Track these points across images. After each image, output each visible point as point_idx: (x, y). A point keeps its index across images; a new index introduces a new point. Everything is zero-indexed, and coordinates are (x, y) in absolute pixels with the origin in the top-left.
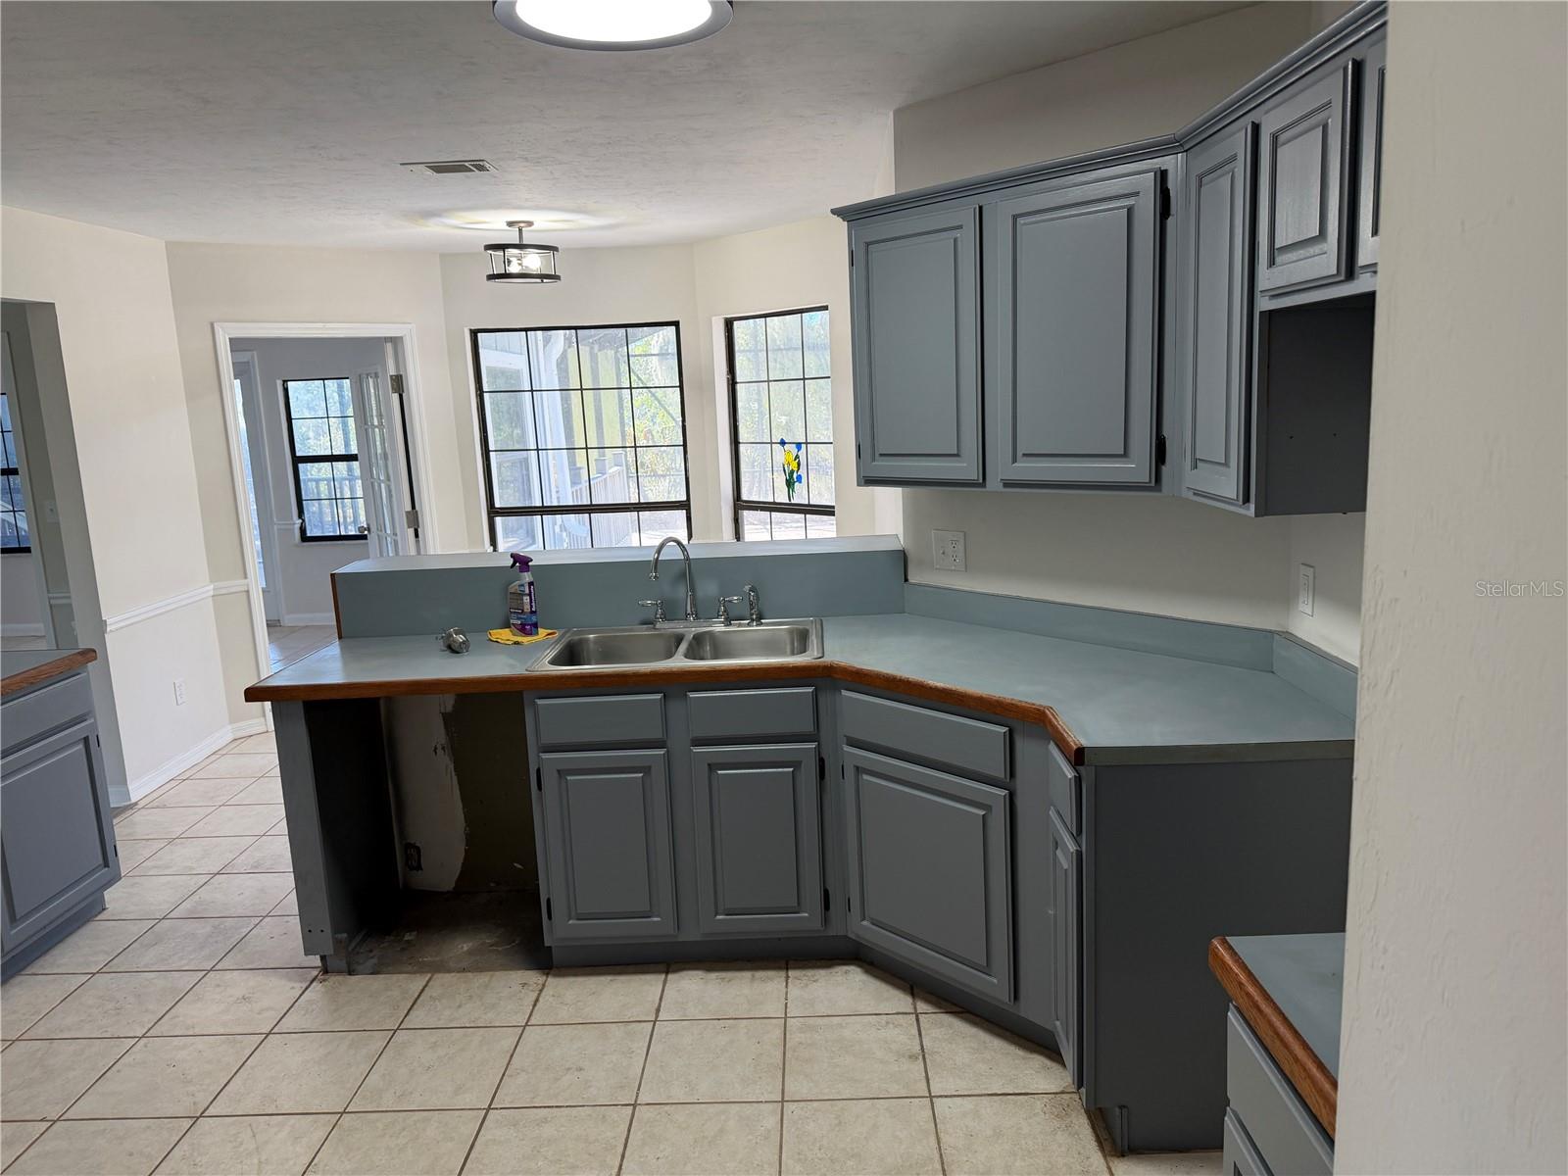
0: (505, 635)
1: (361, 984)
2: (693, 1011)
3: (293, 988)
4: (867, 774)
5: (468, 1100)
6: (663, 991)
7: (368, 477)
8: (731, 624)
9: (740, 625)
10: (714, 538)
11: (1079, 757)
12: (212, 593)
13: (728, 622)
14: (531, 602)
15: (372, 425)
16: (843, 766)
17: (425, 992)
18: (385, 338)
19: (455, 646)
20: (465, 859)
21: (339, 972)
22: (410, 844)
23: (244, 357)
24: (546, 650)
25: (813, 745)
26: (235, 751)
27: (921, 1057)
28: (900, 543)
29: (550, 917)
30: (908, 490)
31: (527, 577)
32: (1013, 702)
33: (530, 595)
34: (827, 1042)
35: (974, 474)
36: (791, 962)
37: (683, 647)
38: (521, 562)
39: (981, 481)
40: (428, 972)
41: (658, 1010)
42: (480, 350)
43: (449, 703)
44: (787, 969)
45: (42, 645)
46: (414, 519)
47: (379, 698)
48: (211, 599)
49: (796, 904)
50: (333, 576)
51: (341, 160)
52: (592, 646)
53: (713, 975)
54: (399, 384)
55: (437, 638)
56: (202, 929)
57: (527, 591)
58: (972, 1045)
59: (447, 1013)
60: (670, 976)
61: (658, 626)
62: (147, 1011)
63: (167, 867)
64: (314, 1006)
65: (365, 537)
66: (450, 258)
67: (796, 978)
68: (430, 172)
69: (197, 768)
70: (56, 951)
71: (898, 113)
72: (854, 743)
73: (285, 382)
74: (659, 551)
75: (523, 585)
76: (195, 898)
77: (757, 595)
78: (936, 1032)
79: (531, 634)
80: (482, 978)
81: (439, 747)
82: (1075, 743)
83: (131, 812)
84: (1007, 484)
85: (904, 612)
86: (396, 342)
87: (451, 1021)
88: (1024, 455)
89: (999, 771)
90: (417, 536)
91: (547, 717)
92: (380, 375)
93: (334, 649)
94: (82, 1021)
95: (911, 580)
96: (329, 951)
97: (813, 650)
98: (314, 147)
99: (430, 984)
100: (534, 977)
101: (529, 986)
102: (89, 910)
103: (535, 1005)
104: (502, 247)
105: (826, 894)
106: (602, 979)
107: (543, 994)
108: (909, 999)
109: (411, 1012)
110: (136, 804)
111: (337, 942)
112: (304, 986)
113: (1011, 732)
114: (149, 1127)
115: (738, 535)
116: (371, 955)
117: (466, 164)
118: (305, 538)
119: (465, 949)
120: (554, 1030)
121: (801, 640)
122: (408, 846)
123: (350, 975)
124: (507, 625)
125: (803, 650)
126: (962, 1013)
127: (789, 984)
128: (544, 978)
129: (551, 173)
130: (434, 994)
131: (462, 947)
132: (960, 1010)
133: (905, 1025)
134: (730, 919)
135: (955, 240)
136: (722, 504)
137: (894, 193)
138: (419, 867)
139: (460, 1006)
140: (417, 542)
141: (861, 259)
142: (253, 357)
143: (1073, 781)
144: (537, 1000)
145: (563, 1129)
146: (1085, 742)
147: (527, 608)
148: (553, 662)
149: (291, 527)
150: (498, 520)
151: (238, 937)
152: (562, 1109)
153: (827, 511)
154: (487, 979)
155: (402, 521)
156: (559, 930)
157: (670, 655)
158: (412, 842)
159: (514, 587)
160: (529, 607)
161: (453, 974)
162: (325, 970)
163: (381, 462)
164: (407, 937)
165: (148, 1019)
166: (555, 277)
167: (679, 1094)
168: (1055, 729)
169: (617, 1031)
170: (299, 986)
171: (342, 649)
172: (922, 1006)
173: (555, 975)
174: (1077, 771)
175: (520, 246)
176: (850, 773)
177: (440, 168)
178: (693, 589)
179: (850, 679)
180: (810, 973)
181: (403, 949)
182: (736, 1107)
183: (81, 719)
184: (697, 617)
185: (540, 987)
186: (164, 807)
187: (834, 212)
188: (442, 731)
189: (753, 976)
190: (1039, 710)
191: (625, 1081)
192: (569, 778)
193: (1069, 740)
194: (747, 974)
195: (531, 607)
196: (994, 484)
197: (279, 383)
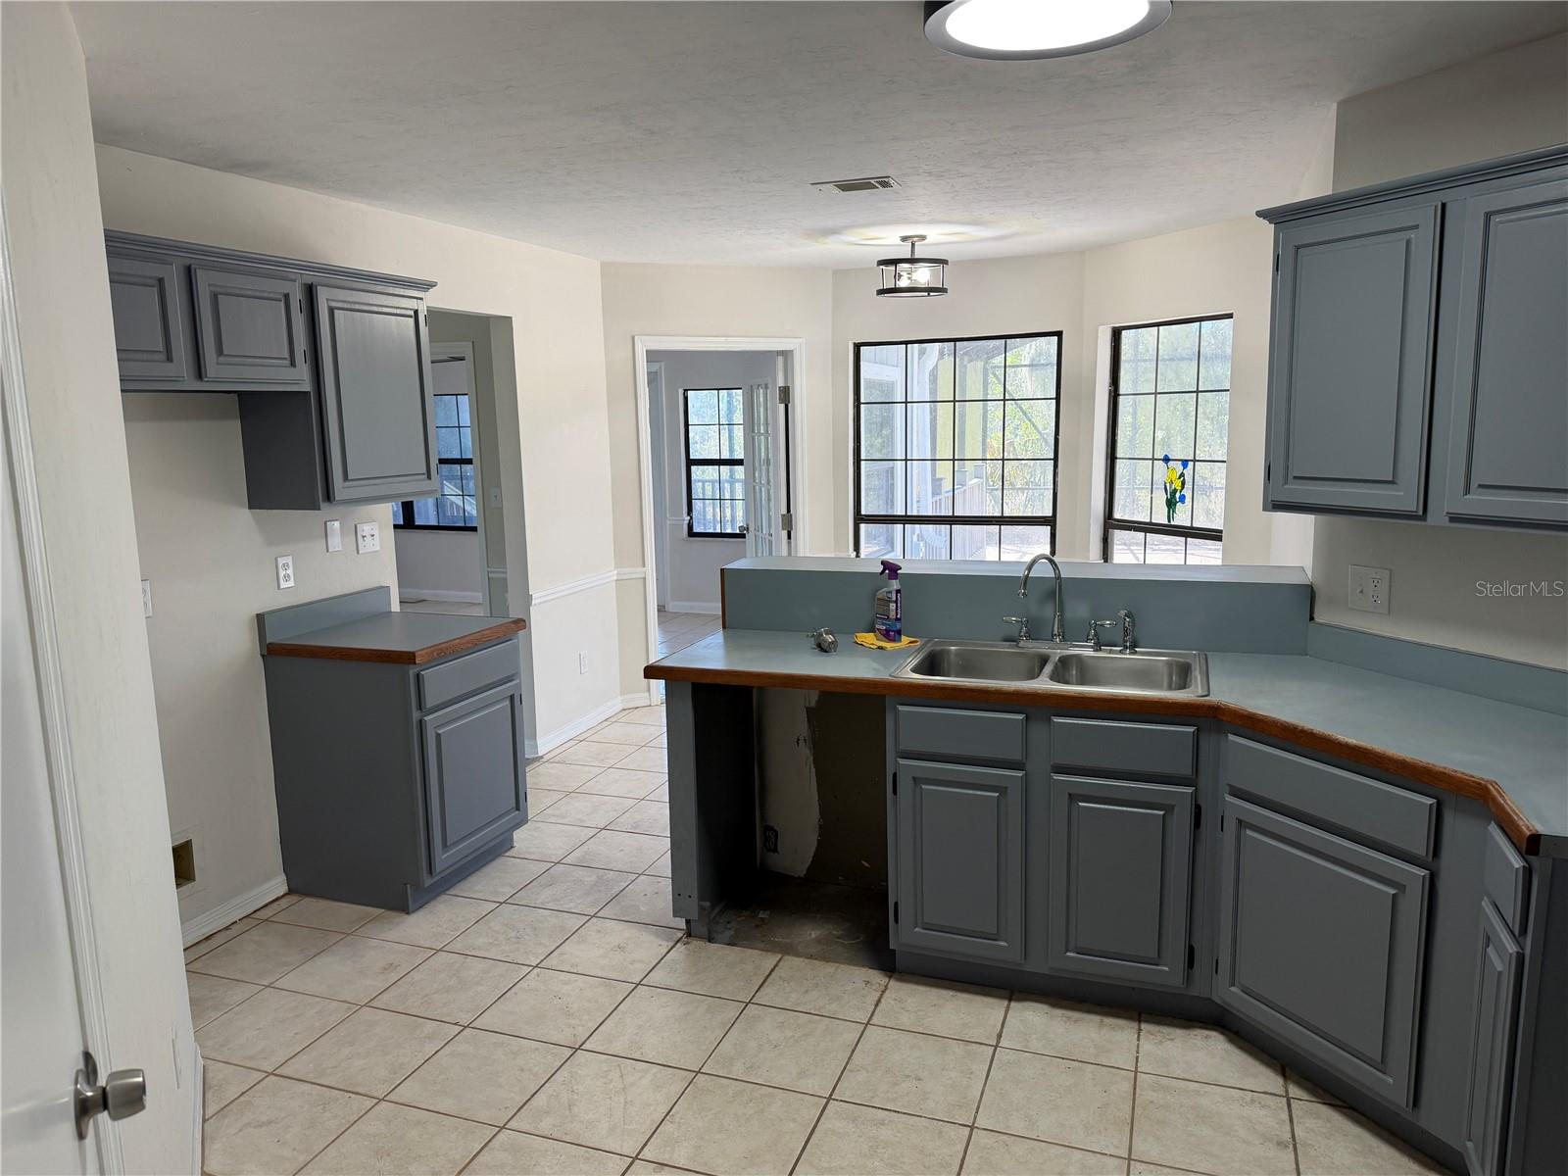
0: (869, 639)
1: (720, 953)
2: (1035, 1045)
3: (660, 945)
4: (1250, 829)
5: (810, 1086)
6: (1005, 1017)
7: (750, 483)
8: (1101, 650)
9: (1111, 652)
10: (1081, 558)
11: (1532, 845)
12: (615, 578)
13: (1098, 647)
14: (897, 609)
15: (759, 432)
16: (1222, 817)
17: (776, 971)
18: (778, 352)
19: (825, 645)
20: (817, 849)
21: (700, 937)
22: (769, 826)
23: (655, 367)
24: (909, 657)
25: (1190, 790)
26: (623, 720)
27: (1291, 1146)
28: (1309, 576)
29: (896, 921)
30: (1322, 518)
31: (895, 585)
32: (1446, 771)
33: (896, 602)
34: (1181, 1106)
35: (1411, 504)
36: (1143, 1015)
37: (1048, 669)
38: (891, 569)
39: (1421, 513)
40: (778, 952)
41: (999, 1036)
42: (862, 363)
43: (813, 698)
44: (1140, 1021)
45: (479, 612)
46: (788, 523)
47: (753, 687)
48: (614, 583)
49: (1156, 956)
50: (722, 570)
51: (761, 182)
52: (952, 657)
53: (1059, 1012)
54: (785, 395)
55: (808, 636)
56: (590, 878)
57: (894, 599)
58: (1356, 1146)
59: (794, 995)
60: (1013, 1004)
61: (1021, 644)
62: (541, 944)
63: (564, 818)
64: (678, 966)
65: (742, 536)
66: (842, 274)
67: (1149, 1032)
68: (837, 191)
69: (591, 732)
70: (473, 878)
71: (1341, 104)
72: (1236, 793)
73: (686, 391)
74: (1030, 568)
75: (890, 592)
76: (584, 848)
77: (1133, 622)
78: (1310, 1123)
79: (894, 641)
80: (829, 968)
81: (801, 738)
82: (1528, 828)
83: (538, 764)
84: (1455, 518)
85: (1307, 655)
86: (786, 355)
87: (798, 1004)
88: (1480, 486)
89: (1420, 847)
90: (789, 537)
91: (906, 724)
92: (770, 386)
93: (717, 638)
94: (490, 943)
95: (1318, 618)
96: (694, 916)
97: (1196, 687)
98: (737, 171)
99: (781, 964)
100: (877, 978)
101: (872, 984)
102: (499, 847)
103: (877, 1005)
104: (895, 262)
105: (1191, 952)
106: (944, 992)
107: (886, 995)
108: (1280, 1081)
109: (762, 989)
110: (542, 757)
111: (702, 909)
112: (671, 944)
113: (1439, 804)
114: (537, 1049)
115: (1106, 555)
116: (729, 926)
117: (872, 181)
118: (691, 534)
119: (813, 936)
120: (895, 1034)
121: (1182, 675)
122: (768, 828)
123: (710, 941)
124: (872, 629)
125: (1183, 686)
126: (1345, 1107)
127: (1141, 1037)
128: (887, 979)
129: (953, 186)
130: (783, 975)
131: (811, 934)
132: (1340, 1103)
133: (1274, 1107)
134: (1081, 959)
135: (1408, 242)
136: (1091, 521)
137: (1330, 193)
138: (775, 850)
139: (807, 992)
140: (789, 543)
141: (1288, 267)
142: (660, 368)
143: (1521, 871)
144: (879, 1001)
145: (899, 1135)
146: (1541, 829)
147: (892, 615)
148: (914, 670)
149: (681, 522)
150: (863, 526)
151: (617, 890)
152: (900, 1115)
153: (1215, 535)
154: (833, 969)
155: (776, 522)
156: (904, 935)
157: (1033, 675)
158: (772, 825)
159: (882, 593)
160: (894, 613)
161: (801, 959)
162: (689, 934)
163: (764, 468)
164: (761, 915)
165: (542, 952)
166: (942, 290)
167: (1018, 1126)
168: (1501, 808)
169: (959, 1049)
170: (666, 945)
171: (725, 638)
172: (1295, 1091)
173: (900, 980)
174: (1526, 861)
175: (912, 261)
176: (1230, 825)
177: (847, 187)
178: (1062, 610)
179: (1240, 723)
180: (1166, 1030)
181: (757, 926)
182: (1078, 1154)
183: (509, 679)
184: (1064, 639)
185: (883, 988)
186: (564, 763)
187: (1260, 214)
188: (806, 725)
189: (1102, 1021)
190: (1479, 784)
191: (963, 1101)
192: (923, 786)
193: (1521, 823)
194: (1096, 1018)
195: (897, 613)
196: (1437, 516)
197: (681, 391)
